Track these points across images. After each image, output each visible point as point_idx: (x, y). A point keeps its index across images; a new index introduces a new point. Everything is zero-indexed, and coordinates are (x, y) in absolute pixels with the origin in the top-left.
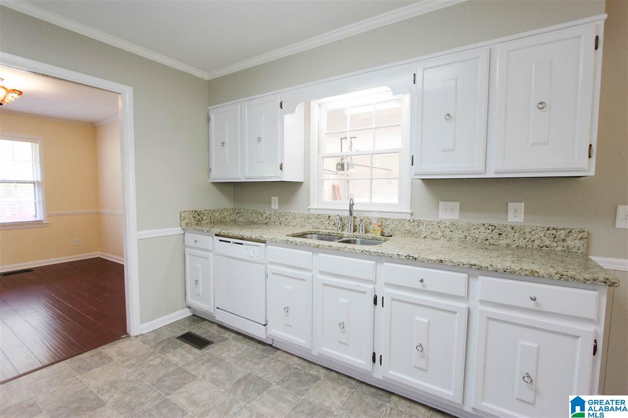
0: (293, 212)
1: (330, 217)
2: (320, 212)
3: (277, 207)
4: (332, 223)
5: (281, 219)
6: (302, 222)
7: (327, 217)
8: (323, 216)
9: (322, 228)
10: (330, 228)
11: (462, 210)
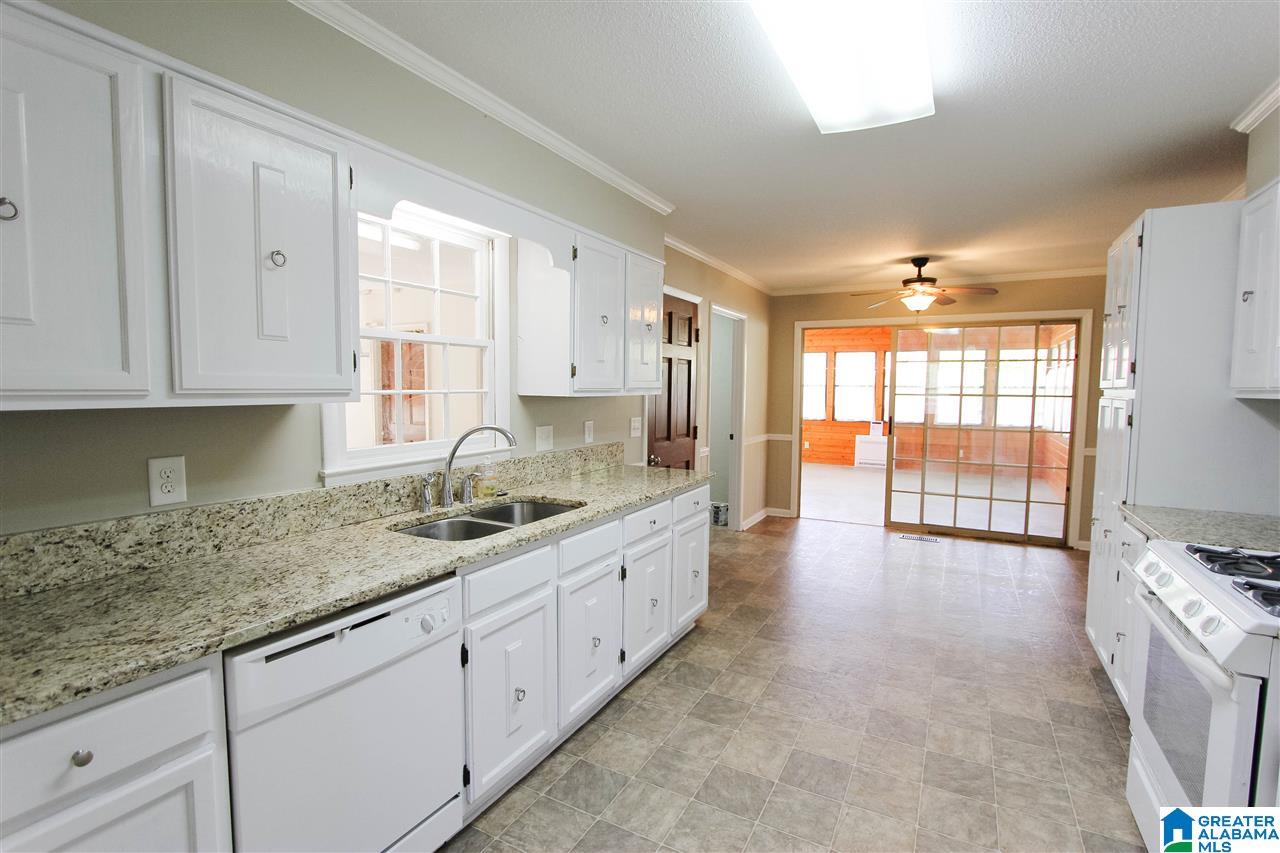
0: (270, 496)
1: (387, 485)
2: (362, 479)
3: (180, 494)
4: (394, 498)
5: (221, 532)
6: (308, 519)
7: (382, 487)
8: (372, 486)
9: (370, 516)
10: (390, 511)
11: (557, 434)
